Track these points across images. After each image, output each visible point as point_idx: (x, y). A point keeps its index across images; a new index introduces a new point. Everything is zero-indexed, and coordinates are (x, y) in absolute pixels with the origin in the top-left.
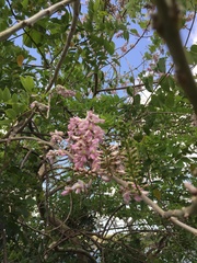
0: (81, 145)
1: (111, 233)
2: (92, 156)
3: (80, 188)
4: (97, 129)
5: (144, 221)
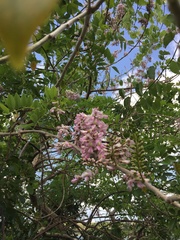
0: (88, 138)
1: (94, 221)
2: (98, 148)
3: (89, 176)
4: (101, 124)
5: (126, 212)
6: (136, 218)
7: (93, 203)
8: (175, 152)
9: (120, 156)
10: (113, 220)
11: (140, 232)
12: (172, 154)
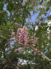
0: (21, 36)
1: (22, 64)
2: (25, 40)
3: (21, 50)
4: (26, 32)
5: (32, 62)
6: (35, 64)
7: (22, 58)
8: (48, 44)
9: (32, 43)
10: (28, 64)
11: (35, 68)
12: (47, 45)
